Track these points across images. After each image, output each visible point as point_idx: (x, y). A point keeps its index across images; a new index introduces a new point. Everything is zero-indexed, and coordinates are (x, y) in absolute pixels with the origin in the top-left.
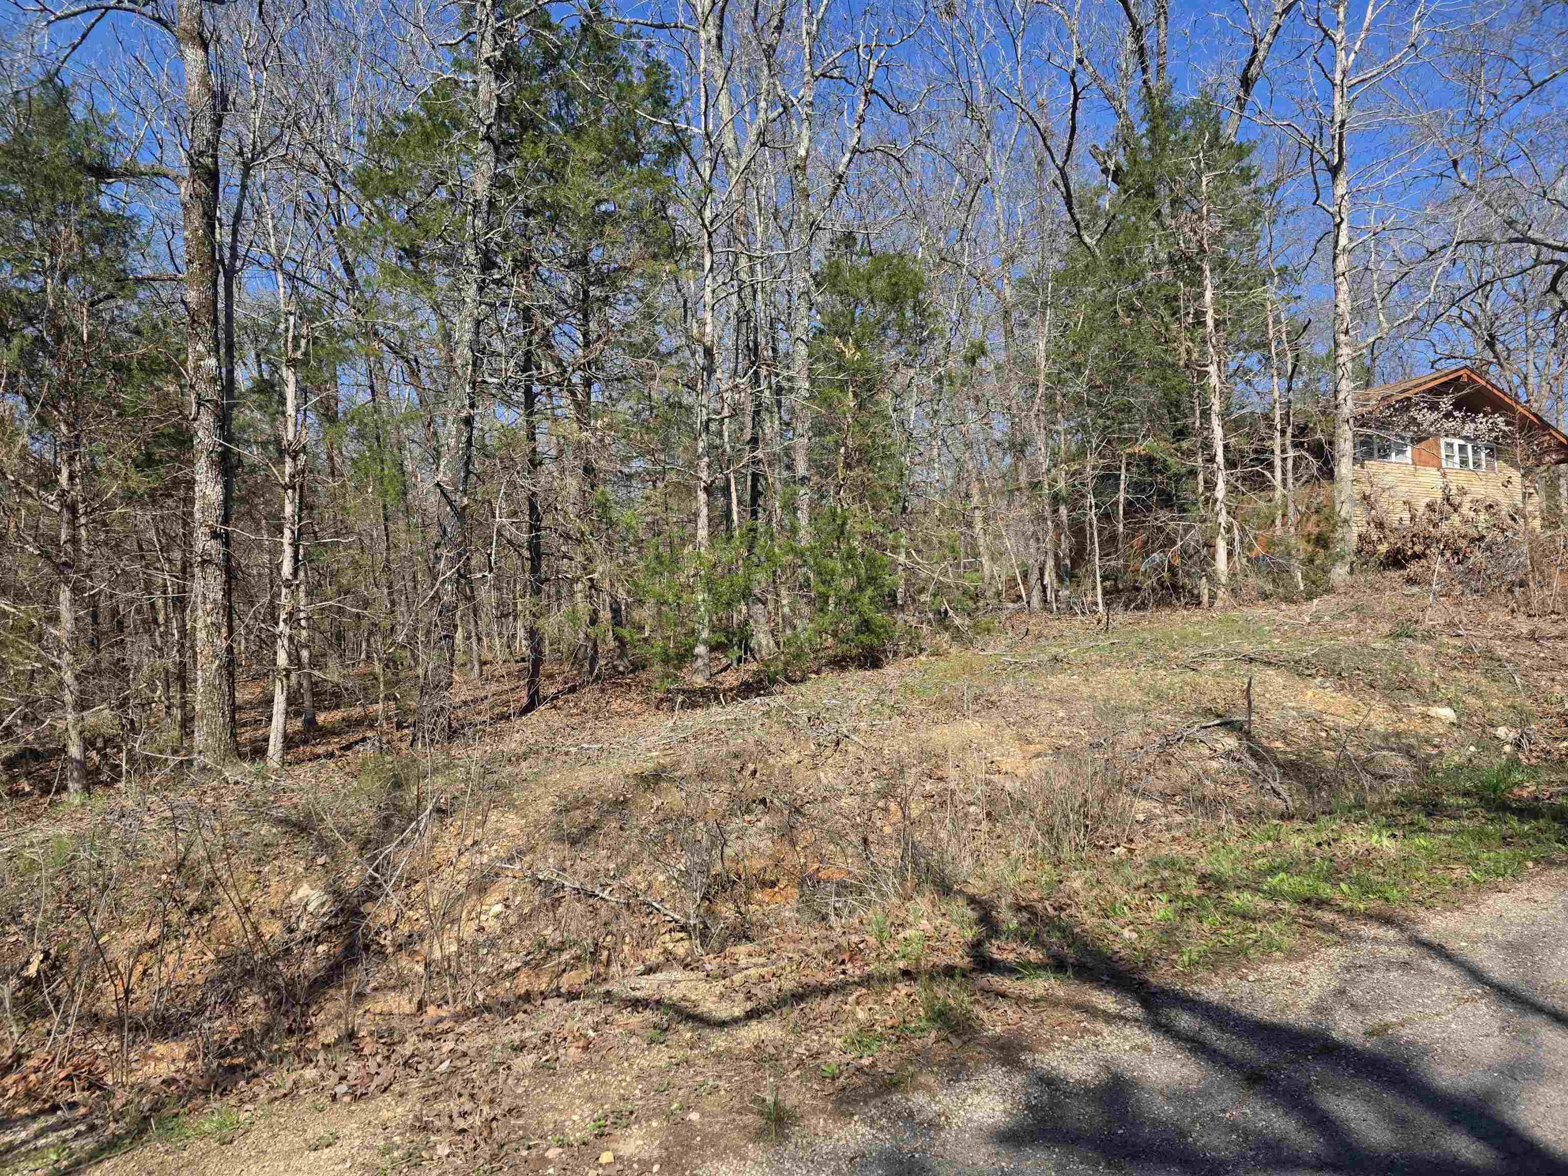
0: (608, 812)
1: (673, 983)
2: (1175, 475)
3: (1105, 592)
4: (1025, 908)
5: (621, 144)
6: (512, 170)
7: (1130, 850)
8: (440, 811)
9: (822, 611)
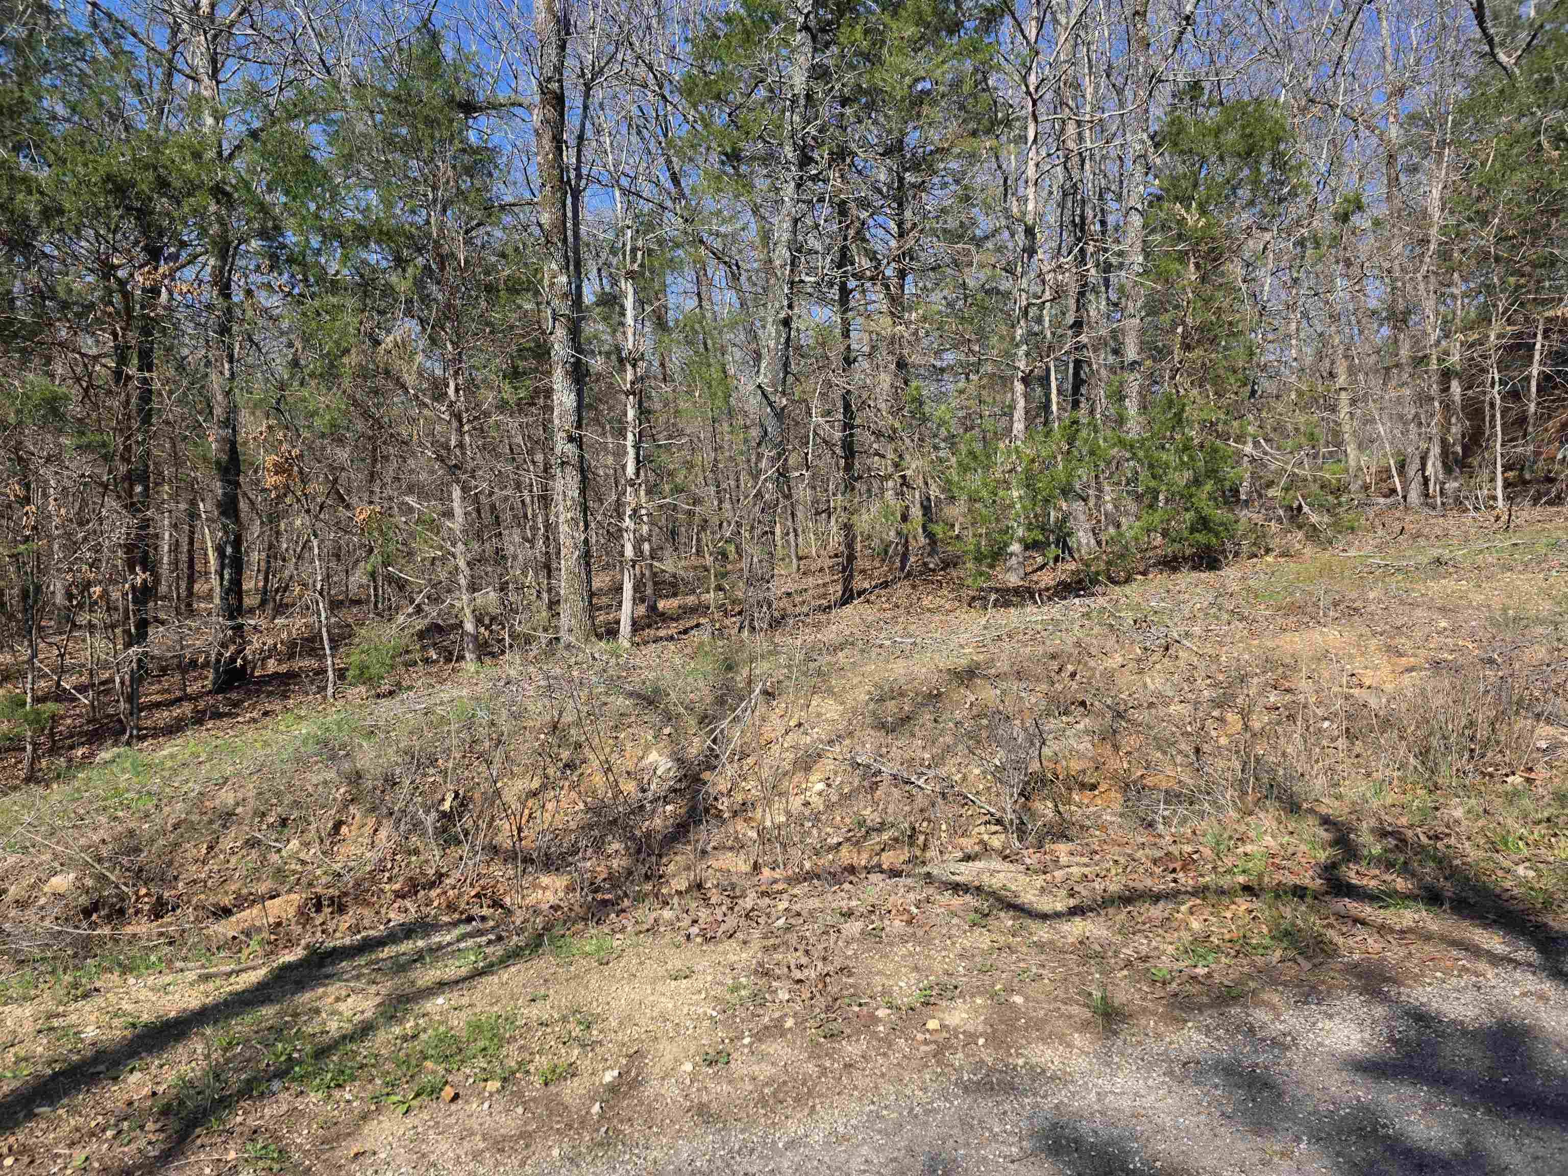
0: (923, 705)
1: (993, 872)
3: (1507, 484)
4: (1391, 833)
5: (941, 14)
6: (829, 58)
7: (1528, 780)
8: (766, 693)
9: (1151, 507)
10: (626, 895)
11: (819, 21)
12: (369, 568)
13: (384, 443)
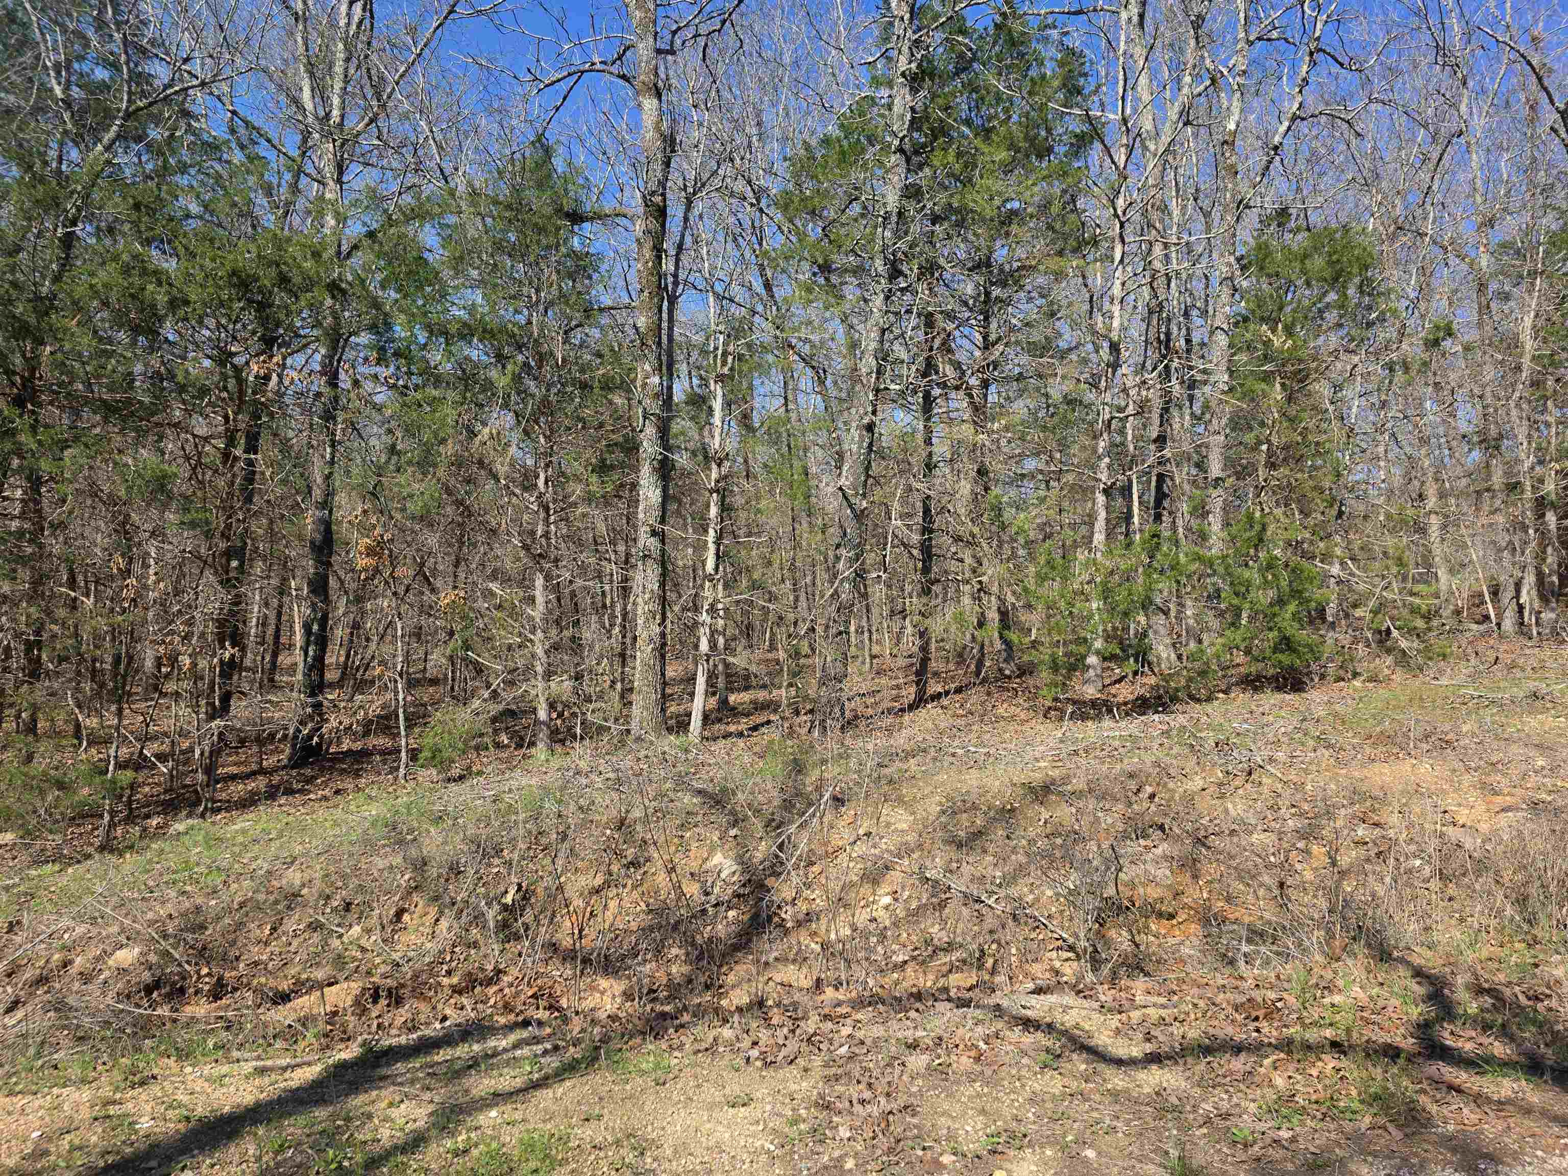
0: (995, 820)
1: (1066, 1009)
4: (1489, 991)
5: (1032, 140)
6: (922, 178)
8: (835, 799)
9: (1234, 625)
10: (685, 1008)
11: (913, 145)
12: (448, 652)
13: (473, 530)
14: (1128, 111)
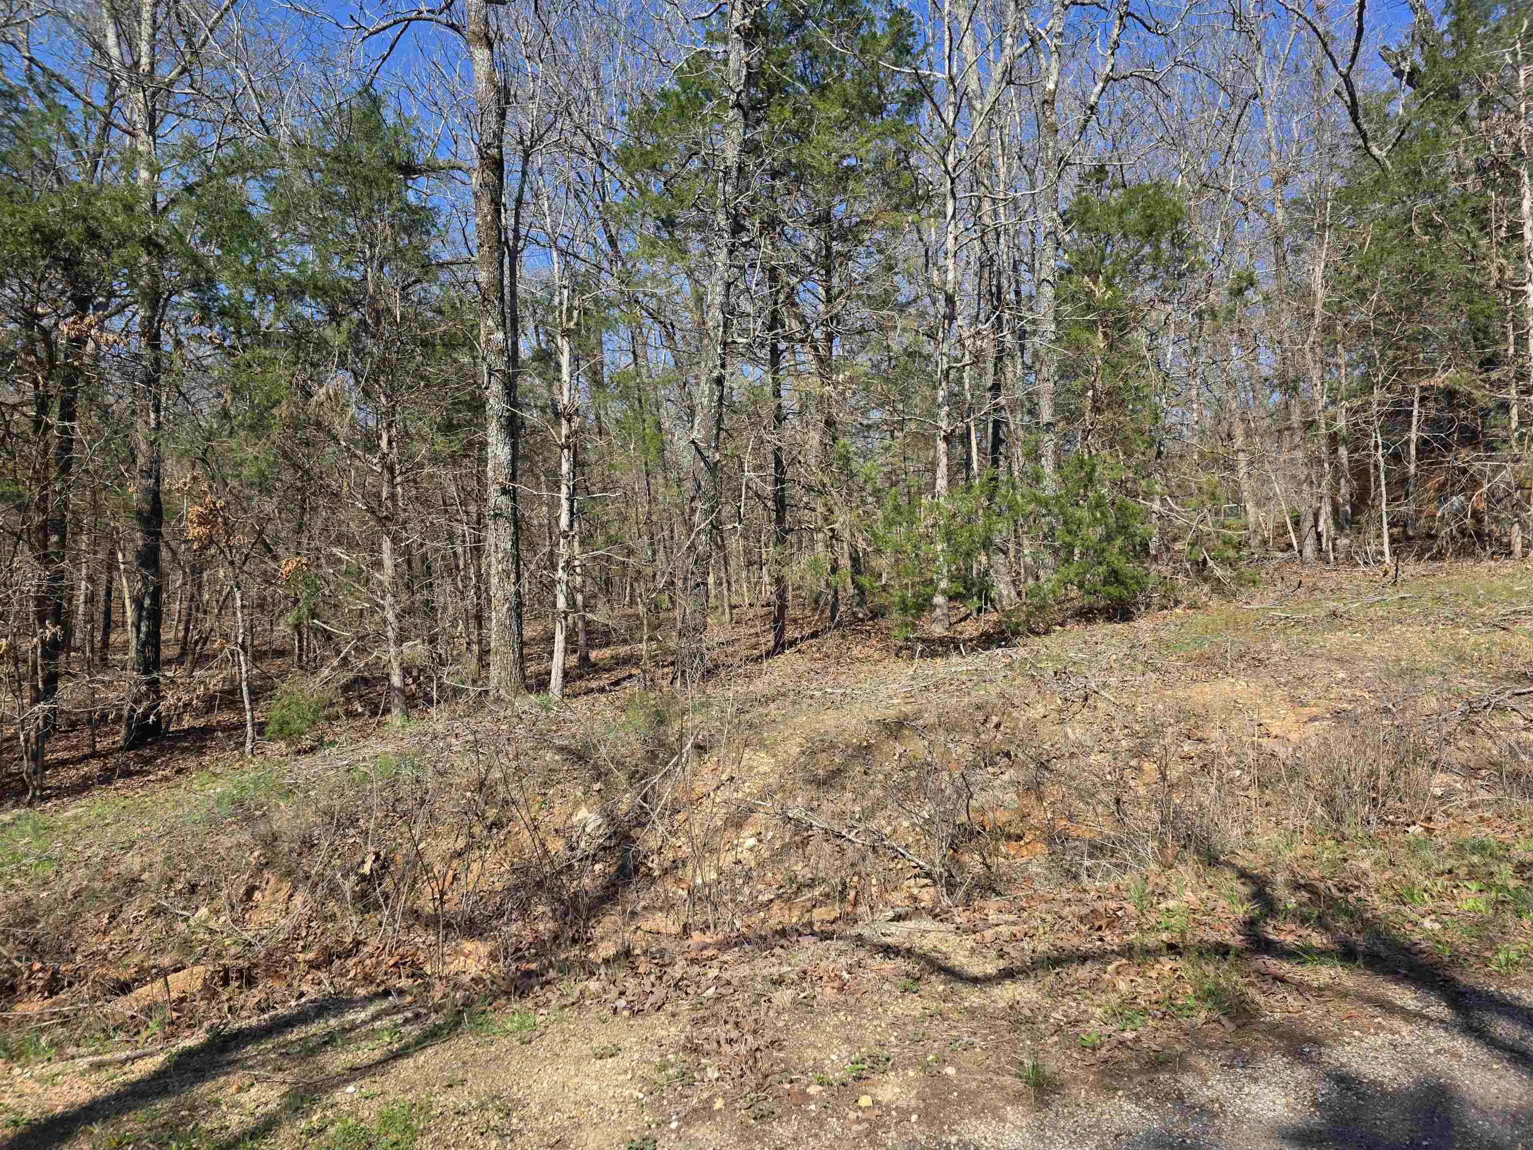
0: (853, 757)
1: (924, 933)
2: (1482, 409)
3: (1393, 540)
4: (1304, 887)
5: (865, 98)
6: (760, 134)
7: (1427, 830)
8: (697, 747)
9: (1068, 561)
10: (551, 965)
11: (751, 100)
12: (294, 620)
13: (314, 494)
14: (955, 70)
